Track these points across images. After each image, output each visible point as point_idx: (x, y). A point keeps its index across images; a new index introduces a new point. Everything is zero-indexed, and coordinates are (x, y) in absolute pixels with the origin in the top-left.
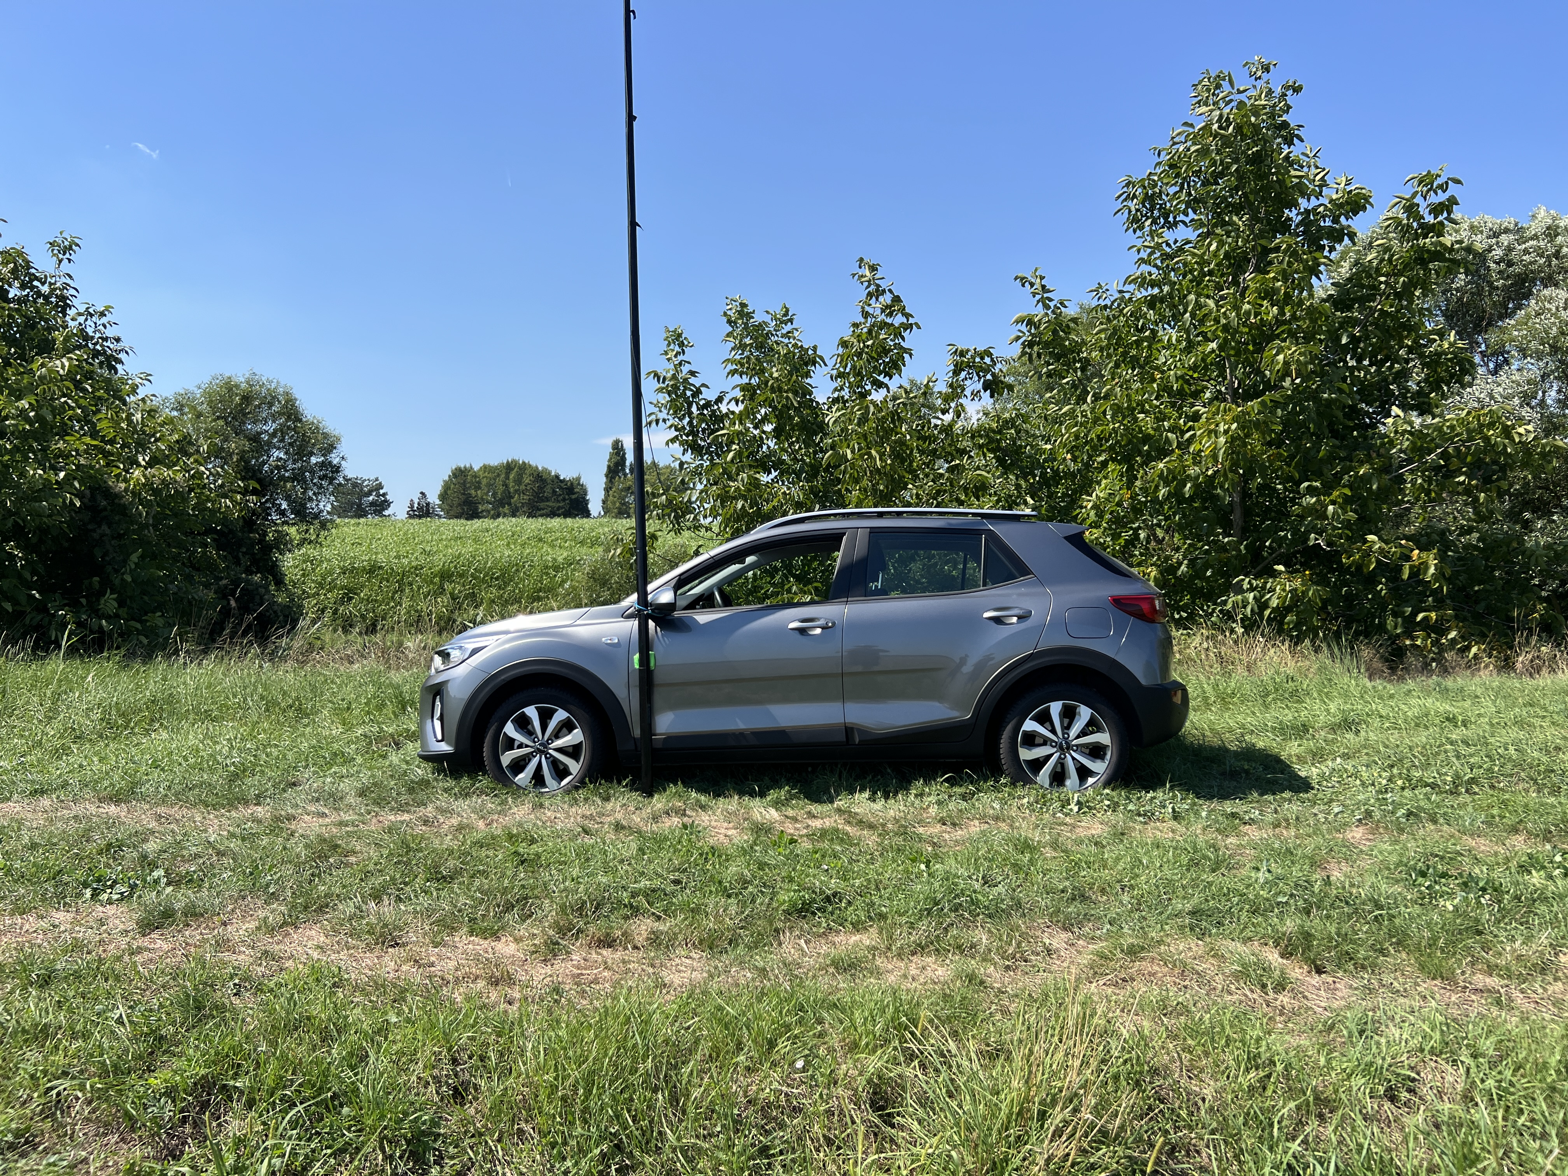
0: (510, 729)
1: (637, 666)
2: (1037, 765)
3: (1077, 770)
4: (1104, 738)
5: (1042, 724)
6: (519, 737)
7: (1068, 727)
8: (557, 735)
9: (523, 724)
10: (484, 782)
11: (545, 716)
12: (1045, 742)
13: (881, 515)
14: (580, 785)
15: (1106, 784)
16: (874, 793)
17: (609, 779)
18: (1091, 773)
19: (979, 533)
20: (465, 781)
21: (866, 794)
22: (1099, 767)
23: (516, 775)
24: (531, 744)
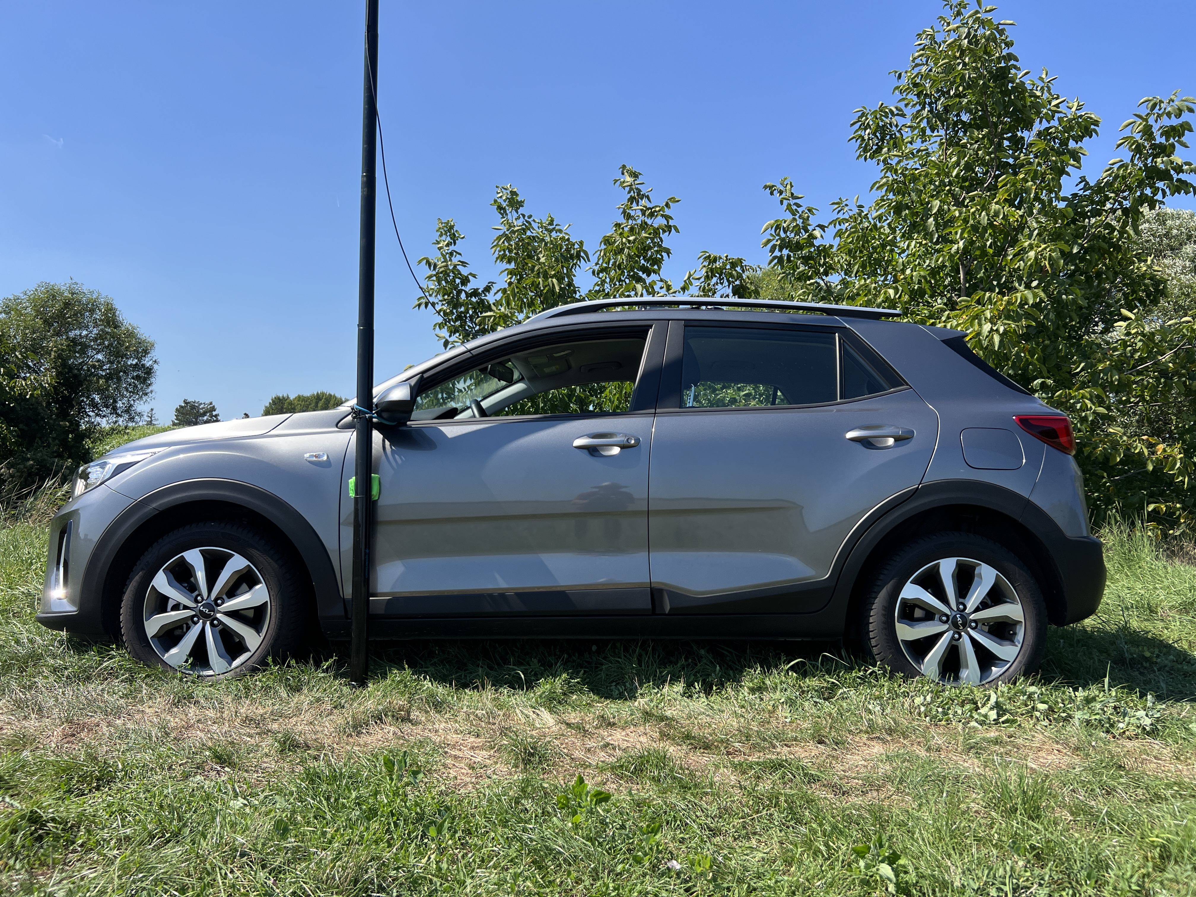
0: (161, 582)
1: (352, 494)
2: (921, 647)
3: (978, 655)
4: (1013, 611)
5: (929, 590)
6: (174, 594)
7: (965, 594)
8: (232, 592)
9: (181, 575)
10: (117, 659)
11: (214, 564)
12: (930, 615)
15: (1022, 677)
16: (690, 687)
18: (996, 660)
19: (830, 330)
20: (91, 657)
22: (1008, 652)
23: (167, 650)
24: (192, 604)
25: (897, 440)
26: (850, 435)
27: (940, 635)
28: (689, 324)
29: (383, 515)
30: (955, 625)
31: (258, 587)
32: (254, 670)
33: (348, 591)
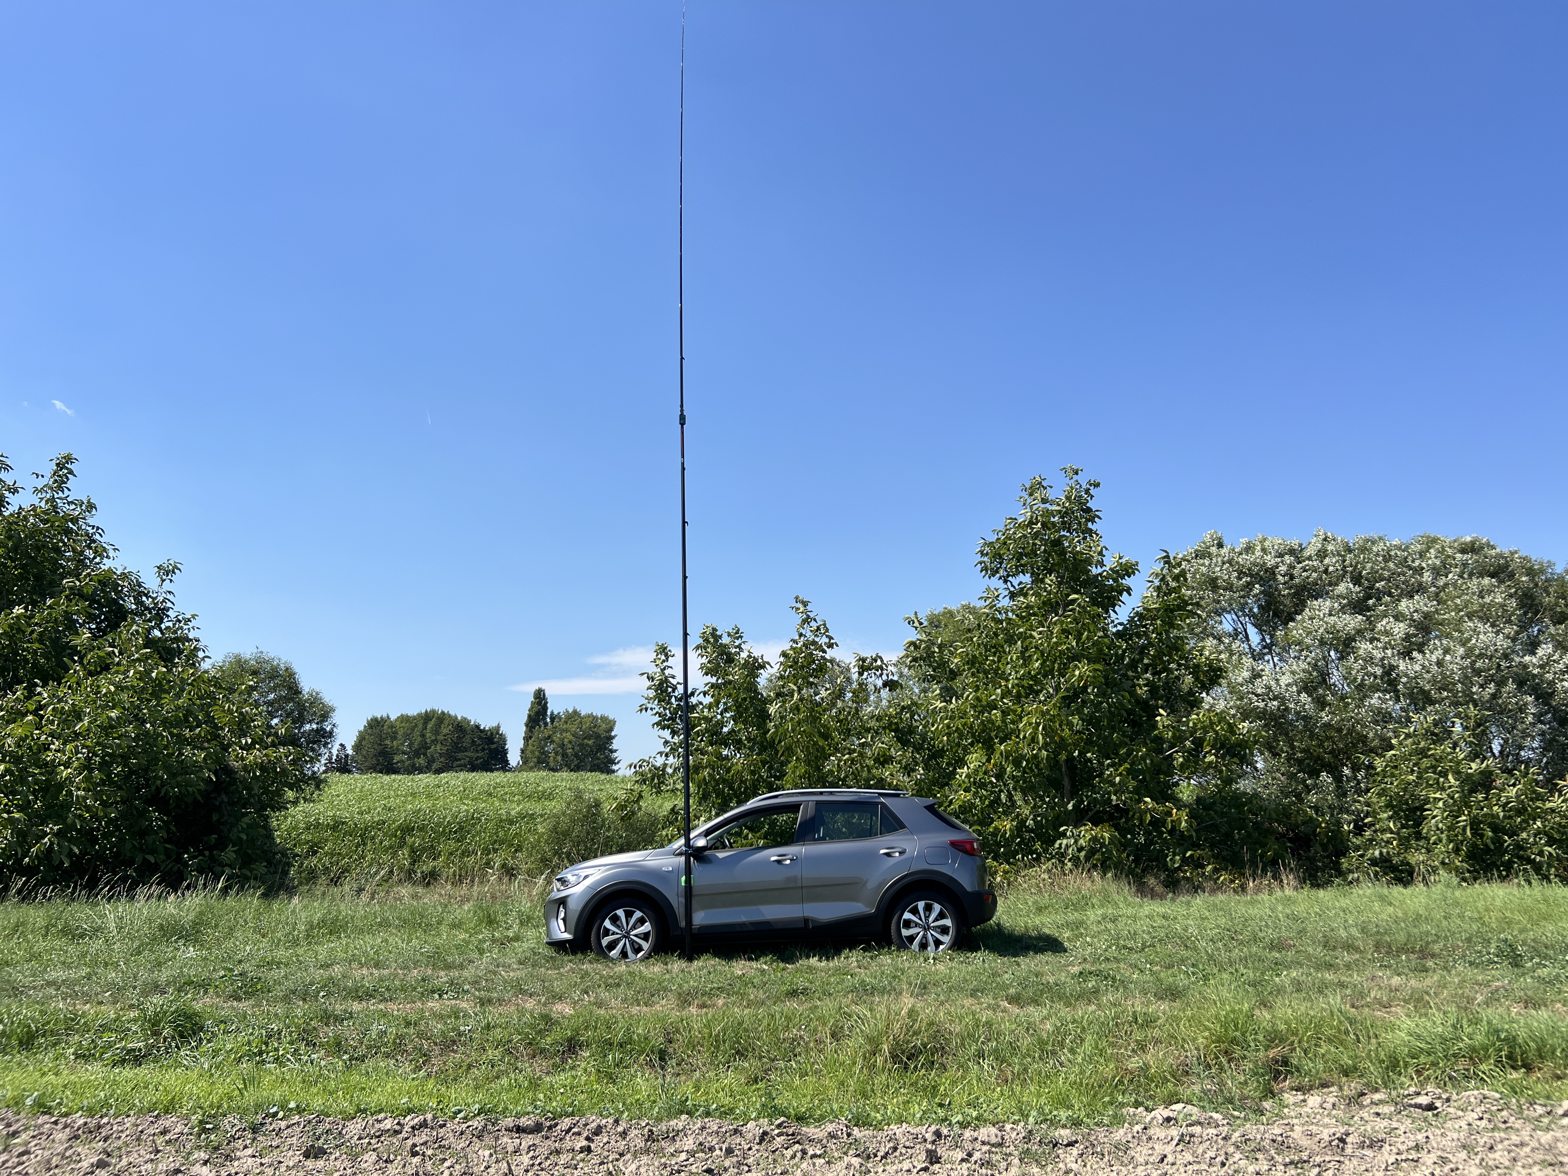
0: (607, 924)
1: (683, 884)
2: (911, 939)
3: (934, 942)
4: (948, 922)
5: (914, 915)
6: (612, 928)
7: (929, 917)
8: (634, 927)
9: (615, 920)
10: (592, 955)
11: (629, 915)
12: (917, 925)
13: (821, 793)
14: (648, 957)
15: (950, 949)
16: (821, 958)
17: (666, 953)
18: (942, 943)
19: (877, 804)
20: (579, 956)
21: (816, 958)
22: (946, 939)
23: (610, 951)
24: (620, 932)
25: (900, 853)
26: (882, 851)
27: (918, 933)
28: (818, 803)
29: (695, 892)
30: (925, 929)
31: (646, 924)
32: (647, 958)
33: (683, 924)
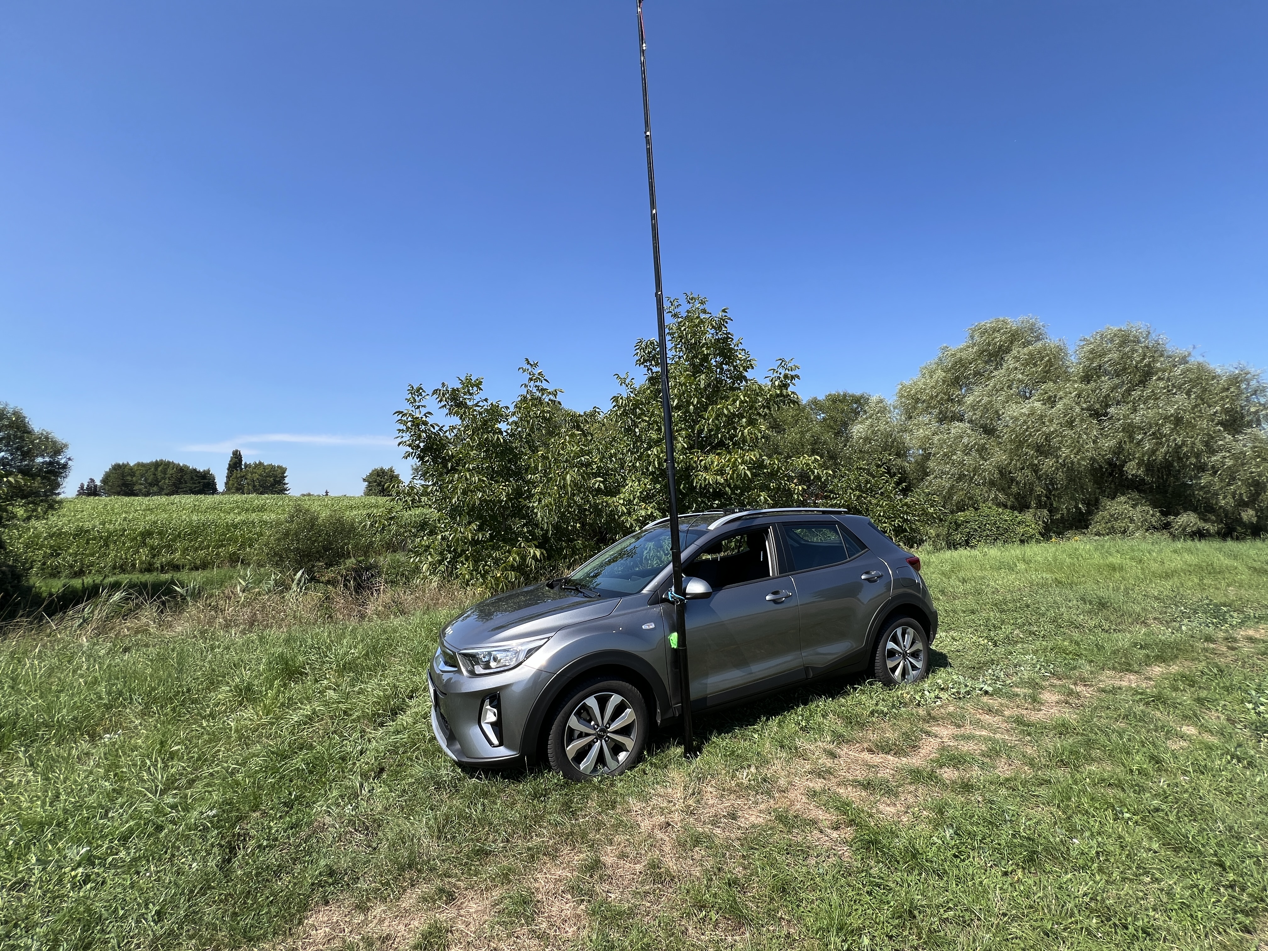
0: (573, 722)
4: (920, 646)
6: (581, 728)
7: (906, 643)
10: (553, 777)
11: (603, 703)
12: (897, 653)
20: (532, 781)
23: (580, 763)
24: (593, 732)
25: (878, 577)
26: (863, 577)
30: (903, 656)
31: (628, 711)
32: (633, 761)
33: (678, 701)
